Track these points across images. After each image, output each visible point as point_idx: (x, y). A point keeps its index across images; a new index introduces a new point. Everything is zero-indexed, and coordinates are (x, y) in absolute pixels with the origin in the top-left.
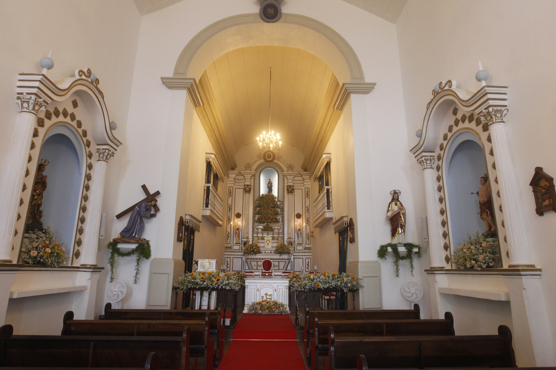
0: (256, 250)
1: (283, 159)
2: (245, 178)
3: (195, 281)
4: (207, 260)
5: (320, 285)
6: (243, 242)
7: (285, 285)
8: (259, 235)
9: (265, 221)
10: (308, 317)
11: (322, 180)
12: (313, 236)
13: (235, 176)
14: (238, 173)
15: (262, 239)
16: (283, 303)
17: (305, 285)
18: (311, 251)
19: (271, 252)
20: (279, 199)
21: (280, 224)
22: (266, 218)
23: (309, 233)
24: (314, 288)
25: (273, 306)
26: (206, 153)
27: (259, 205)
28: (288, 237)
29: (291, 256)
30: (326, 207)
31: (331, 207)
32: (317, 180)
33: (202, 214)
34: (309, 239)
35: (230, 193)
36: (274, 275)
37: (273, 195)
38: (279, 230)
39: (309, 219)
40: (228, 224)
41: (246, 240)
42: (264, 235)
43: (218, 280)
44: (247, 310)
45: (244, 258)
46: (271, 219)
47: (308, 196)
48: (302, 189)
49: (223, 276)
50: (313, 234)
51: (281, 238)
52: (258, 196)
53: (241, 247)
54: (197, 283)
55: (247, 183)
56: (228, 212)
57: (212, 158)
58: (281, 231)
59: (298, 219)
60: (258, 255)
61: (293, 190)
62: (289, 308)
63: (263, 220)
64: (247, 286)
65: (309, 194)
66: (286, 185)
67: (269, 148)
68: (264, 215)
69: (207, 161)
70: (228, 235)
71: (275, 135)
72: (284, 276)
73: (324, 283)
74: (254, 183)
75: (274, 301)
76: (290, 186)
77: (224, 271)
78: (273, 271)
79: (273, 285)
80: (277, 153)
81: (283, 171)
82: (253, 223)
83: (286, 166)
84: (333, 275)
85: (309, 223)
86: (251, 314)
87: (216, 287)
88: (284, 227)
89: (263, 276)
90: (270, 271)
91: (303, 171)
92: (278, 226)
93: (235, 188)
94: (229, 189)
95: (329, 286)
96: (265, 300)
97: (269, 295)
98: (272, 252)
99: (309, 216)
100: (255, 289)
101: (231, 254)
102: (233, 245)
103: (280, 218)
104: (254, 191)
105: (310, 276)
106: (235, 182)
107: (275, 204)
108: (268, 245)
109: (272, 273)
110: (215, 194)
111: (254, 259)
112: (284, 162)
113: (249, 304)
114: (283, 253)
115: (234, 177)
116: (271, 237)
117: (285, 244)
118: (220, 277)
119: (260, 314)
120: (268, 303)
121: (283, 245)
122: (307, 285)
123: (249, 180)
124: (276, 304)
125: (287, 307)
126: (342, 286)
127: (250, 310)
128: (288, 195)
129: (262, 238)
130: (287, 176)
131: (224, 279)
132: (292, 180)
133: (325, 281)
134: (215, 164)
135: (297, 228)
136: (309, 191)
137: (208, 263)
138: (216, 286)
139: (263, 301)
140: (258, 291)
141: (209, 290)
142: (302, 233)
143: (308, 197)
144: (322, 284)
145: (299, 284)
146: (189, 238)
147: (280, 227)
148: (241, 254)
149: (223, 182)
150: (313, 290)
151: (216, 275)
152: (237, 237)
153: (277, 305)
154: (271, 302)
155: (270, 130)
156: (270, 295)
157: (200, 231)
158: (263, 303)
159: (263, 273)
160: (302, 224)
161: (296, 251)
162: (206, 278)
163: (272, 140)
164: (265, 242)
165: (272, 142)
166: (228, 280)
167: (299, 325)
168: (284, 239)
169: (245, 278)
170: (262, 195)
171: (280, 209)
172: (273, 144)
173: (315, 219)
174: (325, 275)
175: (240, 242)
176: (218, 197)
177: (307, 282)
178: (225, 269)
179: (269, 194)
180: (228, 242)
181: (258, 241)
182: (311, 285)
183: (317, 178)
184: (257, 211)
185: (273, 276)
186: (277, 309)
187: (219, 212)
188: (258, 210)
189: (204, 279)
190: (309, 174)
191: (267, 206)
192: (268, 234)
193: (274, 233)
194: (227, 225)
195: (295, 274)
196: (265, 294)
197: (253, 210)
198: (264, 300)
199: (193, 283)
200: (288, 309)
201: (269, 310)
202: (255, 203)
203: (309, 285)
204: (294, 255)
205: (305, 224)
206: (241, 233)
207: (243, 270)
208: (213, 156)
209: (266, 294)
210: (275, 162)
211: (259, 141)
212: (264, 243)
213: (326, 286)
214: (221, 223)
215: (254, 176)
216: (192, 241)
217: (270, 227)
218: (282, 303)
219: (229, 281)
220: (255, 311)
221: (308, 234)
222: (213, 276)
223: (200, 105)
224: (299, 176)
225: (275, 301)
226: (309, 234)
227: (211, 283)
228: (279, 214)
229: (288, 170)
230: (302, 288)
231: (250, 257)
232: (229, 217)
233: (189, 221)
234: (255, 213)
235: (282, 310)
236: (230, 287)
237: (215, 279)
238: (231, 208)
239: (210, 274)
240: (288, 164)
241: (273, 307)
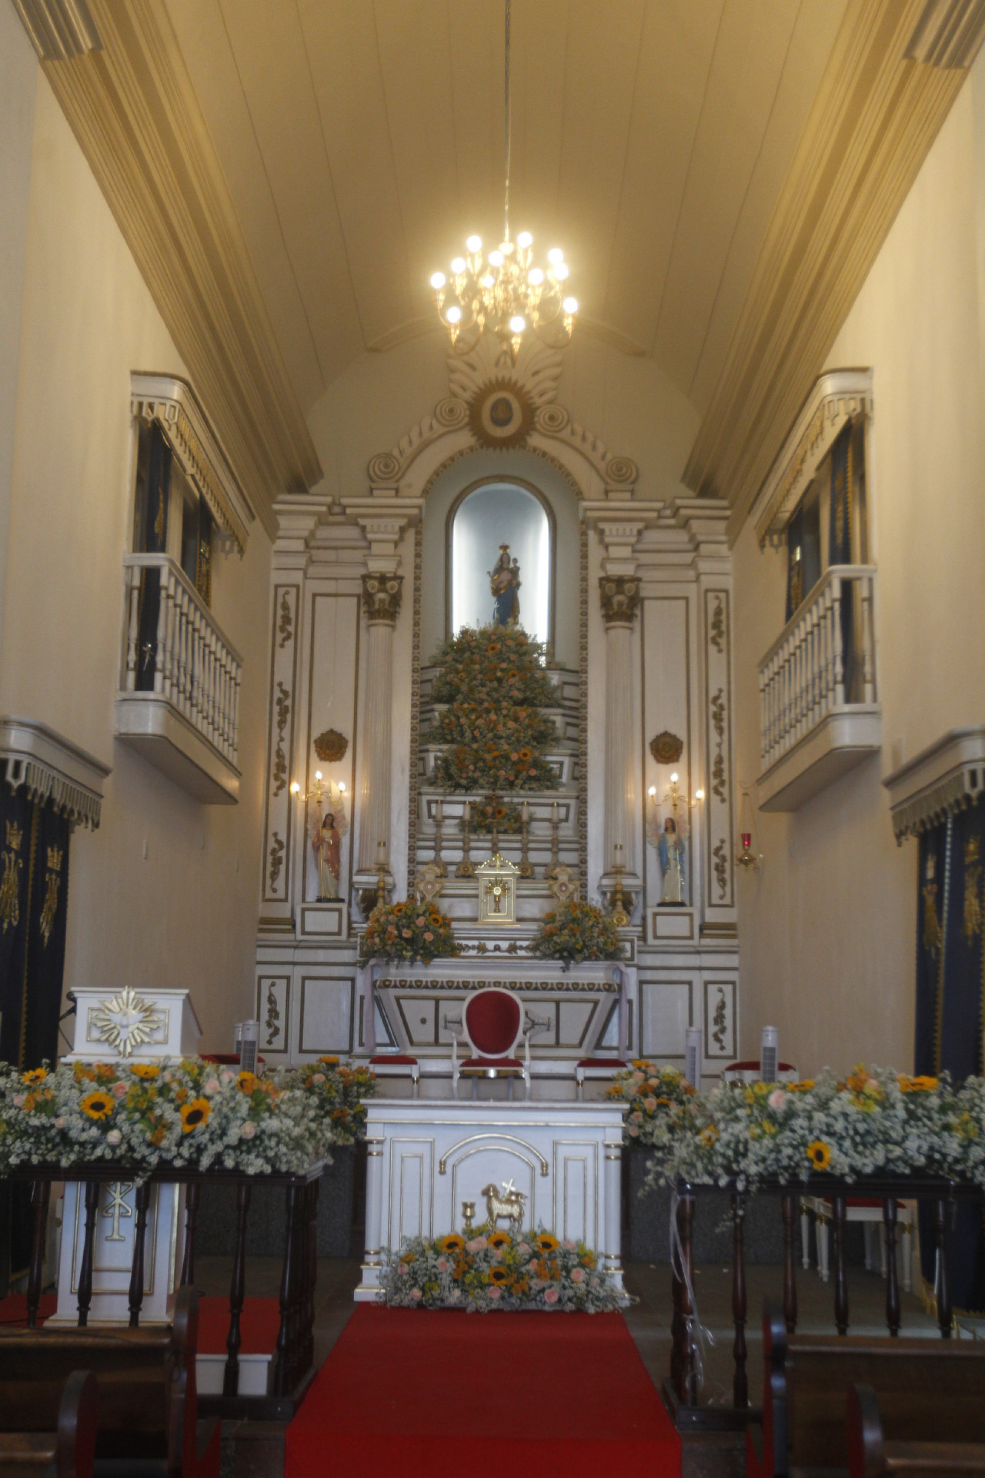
0: (429, 937)
1: (579, 429)
2: (365, 538)
3: (53, 1126)
4: (129, 994)
5: (832, 1153)
6: (357, 890)
7: (598, 1137)
8: (446, 855)
9: (478, 774)
10: (778, 1382)
11: (808, 539)
12: (752, 860)
13: (308, 523)
14: (330, 507)
15: (463, 876)
16: (590, 1245)
17: (736, 1152)
18: (734, 942)
19: (513, 949)
20: (559, 658)
21: (565, 792)
22: (484, 760)
23: (723, 841)
24: (793, 1171)
25: (528, 1262)
26: (135, 373)
27: (445, 691)
28: (605, 865)
29: (623, 968)
30: (840, 689)
31: (868, 687)
32: (775, 538)
33: (116, 727)
34: (727, 876)
35: (286, 620)
36: (534, 1077)
37: (523, 634)
38: (556, 827)
39: (725, 766)
40: (276, 795)
41: (374, 879)
42: (475, 855)
43: (195, 1117)
44: (377, 1282)
45: (363, 985)
46: (514, 763)
47: (720, 634)
48: (687, 599)
49: (228, 1094)
50: (752, 851)
51: (569, 870)
52: (442, 637)
53: (350, 923)
54: (64, 1134)
55: (377, 566)
56: (276, 731)
57: (169, 403)
58: (567, 831)
59: (663, 767)
60: (440, 967)
61: (636, 601)
62: (625, 1279)
63: (470, 774)
64: (380, 1142)
65: (724, 627)
66: (594, 575)
67: (505, 337)
68: (475, 746)
69: (139, 419)
70: (274, 851)
71: (540, 260)
72: (587, 1084)
73: (858, 1139)
74: (417, 567)
75: (533, 1236)
76: (620, 581)
77: (253, 1051)
78: (527, 1052)
79: (531, 1138)
80: (545, 398)
81: (579, 495)
82: (411, 789)
83: (592, 465)
84: (909, 1090)
85: (725, 790)
86: (400, 1308)
87: (178, 1163)
88: (582, 812)
89: (469, 1082)
90: (511, 1053)
91: (691, 493)
92: (552, 805)
93: (315, 596)
94: (280, 600)
95: (888, 1160)
96: (485, 1226)
97: (504, 1194)
98: (521, 948)
99: (725, 747)
100: (422, 1164)
101: (290, 959)
102: (304, 910)
103: (561, 763)
104: (416, 613)
105: (766, 1098)
106: (311, 561)
107: (536, 681)
108: (497, 910)
109: (521, 1065)
110: (196, 618)
111: (419, 985)
112: (587, 448)
113: (388, 1251)
114: (580, 951)
115: (305, 534)
116: (514, 864)
117: (594, 903)
118: (209, 1098)
119: (458, 1310)
120: (498, 1244)
121: (581, 907)
122: (746, 1149)
123: (389, 549)
124: (545, 1254)
125: (612, 1271)
126: (970, 1163)
127: (396, 1283)
128: (607, 629)
129: (461, 872)
130: (602, 525)
131: (233, 1109)
132: (633, 545)
133: (861, 1127)
134: (186, 437)
135: (655, 817)
136: (723, 605)
137: (134, 1015)
138: (179, 1155)
139: (471, 1233)
140: (442, 1173)
141: (139, 1182)
142: (686, 844)
143: (723, 641)
144: (840, 1146)
145: (697, 1147)
146: (32, 862)
147: (563, 811)
148: (347, 956)
149: (241, 551)
150: (788, 1181)
151: (180, 1083)
152: (322, 863)
153: (552, 1258)
154: (519, 1239)
155: (507, 232)
156: (515, 1198)
157: (101, 825)
158: (473, 1246)
159: (469, 1062)
160: (683, 792)
161: (651, 940)
162: (122, 1106)
163: (522, 289)
164: (481, 891)
165: (518, 302)
166: (254, 1114)
167: (695, 1402)
168: (584, 874)
169: (365, 1095)
170: (464, 632)
171: (561, 711)
172: (528, 318)
173: (766, 764)
174: (858, 1091)
175: (344, 894)
176: (213, 632)
177: (747, 1135)
178: (253, 1043)
179: (501, 627)
180: (275, 891)
181: (443, 888)
182: (771, 1151)
183: (780, 526)
184: (436, 723)
185: (528, 1083)
186: (551, 1278)
187: (219, 720)
188: (443, 716)
189: (107, 1111)
190: (728, 513)
191: (488, 694)
192: (495, 850)
193: (531, 845)
194: (272, 797)
195: (651, 1071)
196: (486, 1193)
197: (413, 718)
198: (475, 1223)
199: (38, 1137)
200: (617, 1280)
201: (509, 1289)
202: (426, 677)
203: (762, 1153)
204: (643, 964)
205: (700, 794)
206: (345, 841)
207: (361, 1044)
208: (176, 391)
209: (490, 1193)
210: (535, 450)
211: (441, 297)
212: (476, 896)
213: (869, 1162)
214: (232, 784)
215: (415, 523)
216: (53, 881)
217: (505, 810)
218: (580, 1245)
219: (263, 1125)
220: (422, 1289)
221: (719, 849)
222: (163, 1091)
223: (73, 45)
224: (672, 522)
225: (544, 1232)
226: (726, 851)
227: (148, 1136)
228: (557, 740)
229: (607, 492)
230: (720, 1171)
231: (395, 973)
232: (280, 754)
233: (25, 760)
234: (422, 735)
235: (583, 1286)
236: (268, 1160)
237: (177, 1109)
238: (288, 702)
239: (146, 1078)
240: (609, 456)
241: (532, 1267)
